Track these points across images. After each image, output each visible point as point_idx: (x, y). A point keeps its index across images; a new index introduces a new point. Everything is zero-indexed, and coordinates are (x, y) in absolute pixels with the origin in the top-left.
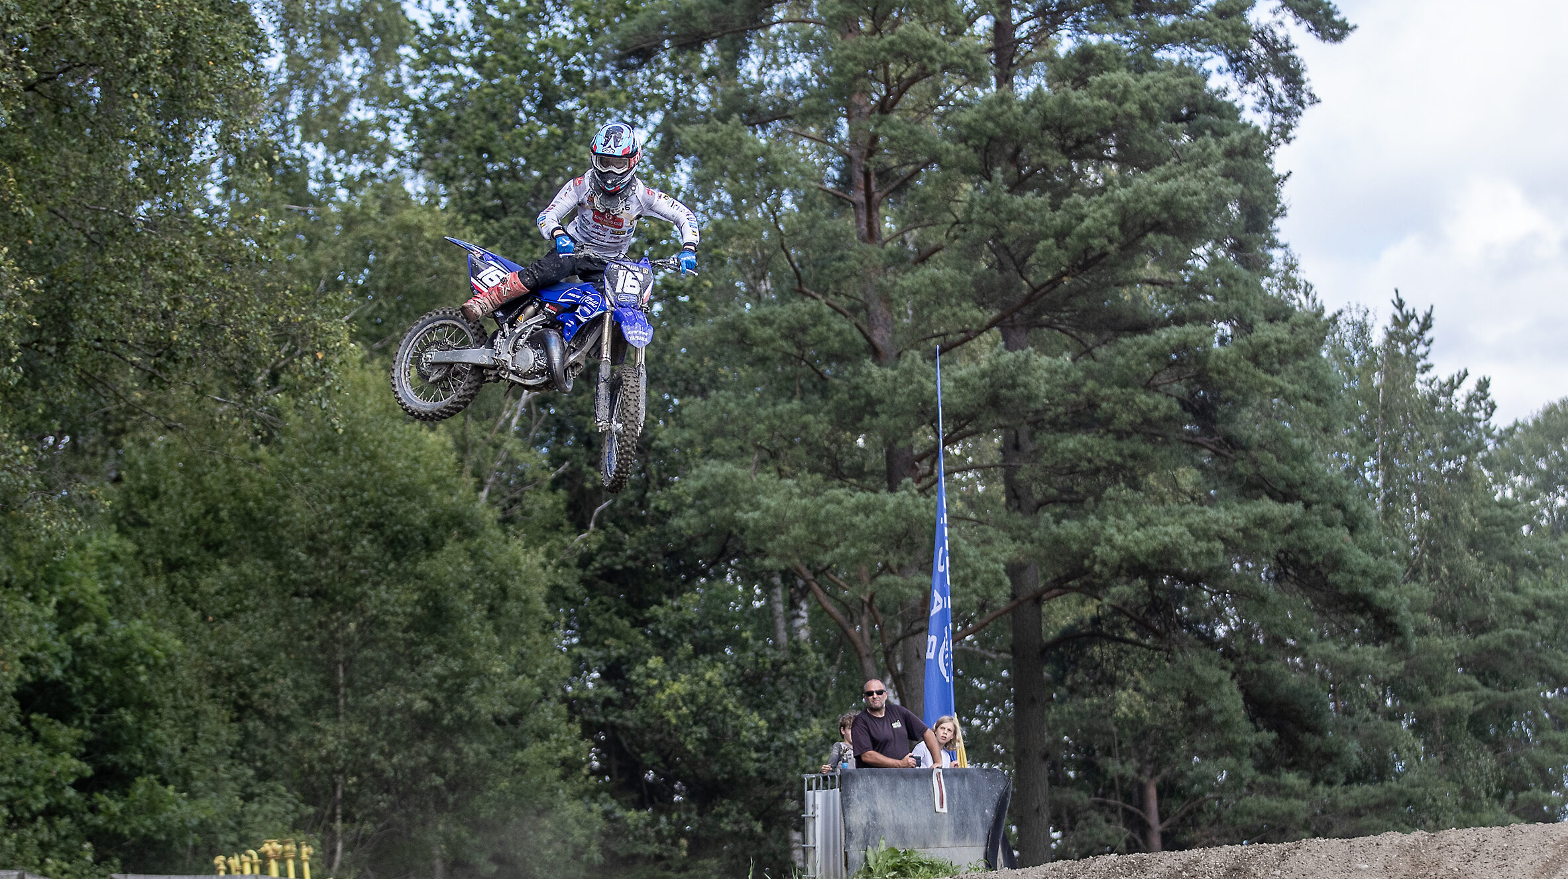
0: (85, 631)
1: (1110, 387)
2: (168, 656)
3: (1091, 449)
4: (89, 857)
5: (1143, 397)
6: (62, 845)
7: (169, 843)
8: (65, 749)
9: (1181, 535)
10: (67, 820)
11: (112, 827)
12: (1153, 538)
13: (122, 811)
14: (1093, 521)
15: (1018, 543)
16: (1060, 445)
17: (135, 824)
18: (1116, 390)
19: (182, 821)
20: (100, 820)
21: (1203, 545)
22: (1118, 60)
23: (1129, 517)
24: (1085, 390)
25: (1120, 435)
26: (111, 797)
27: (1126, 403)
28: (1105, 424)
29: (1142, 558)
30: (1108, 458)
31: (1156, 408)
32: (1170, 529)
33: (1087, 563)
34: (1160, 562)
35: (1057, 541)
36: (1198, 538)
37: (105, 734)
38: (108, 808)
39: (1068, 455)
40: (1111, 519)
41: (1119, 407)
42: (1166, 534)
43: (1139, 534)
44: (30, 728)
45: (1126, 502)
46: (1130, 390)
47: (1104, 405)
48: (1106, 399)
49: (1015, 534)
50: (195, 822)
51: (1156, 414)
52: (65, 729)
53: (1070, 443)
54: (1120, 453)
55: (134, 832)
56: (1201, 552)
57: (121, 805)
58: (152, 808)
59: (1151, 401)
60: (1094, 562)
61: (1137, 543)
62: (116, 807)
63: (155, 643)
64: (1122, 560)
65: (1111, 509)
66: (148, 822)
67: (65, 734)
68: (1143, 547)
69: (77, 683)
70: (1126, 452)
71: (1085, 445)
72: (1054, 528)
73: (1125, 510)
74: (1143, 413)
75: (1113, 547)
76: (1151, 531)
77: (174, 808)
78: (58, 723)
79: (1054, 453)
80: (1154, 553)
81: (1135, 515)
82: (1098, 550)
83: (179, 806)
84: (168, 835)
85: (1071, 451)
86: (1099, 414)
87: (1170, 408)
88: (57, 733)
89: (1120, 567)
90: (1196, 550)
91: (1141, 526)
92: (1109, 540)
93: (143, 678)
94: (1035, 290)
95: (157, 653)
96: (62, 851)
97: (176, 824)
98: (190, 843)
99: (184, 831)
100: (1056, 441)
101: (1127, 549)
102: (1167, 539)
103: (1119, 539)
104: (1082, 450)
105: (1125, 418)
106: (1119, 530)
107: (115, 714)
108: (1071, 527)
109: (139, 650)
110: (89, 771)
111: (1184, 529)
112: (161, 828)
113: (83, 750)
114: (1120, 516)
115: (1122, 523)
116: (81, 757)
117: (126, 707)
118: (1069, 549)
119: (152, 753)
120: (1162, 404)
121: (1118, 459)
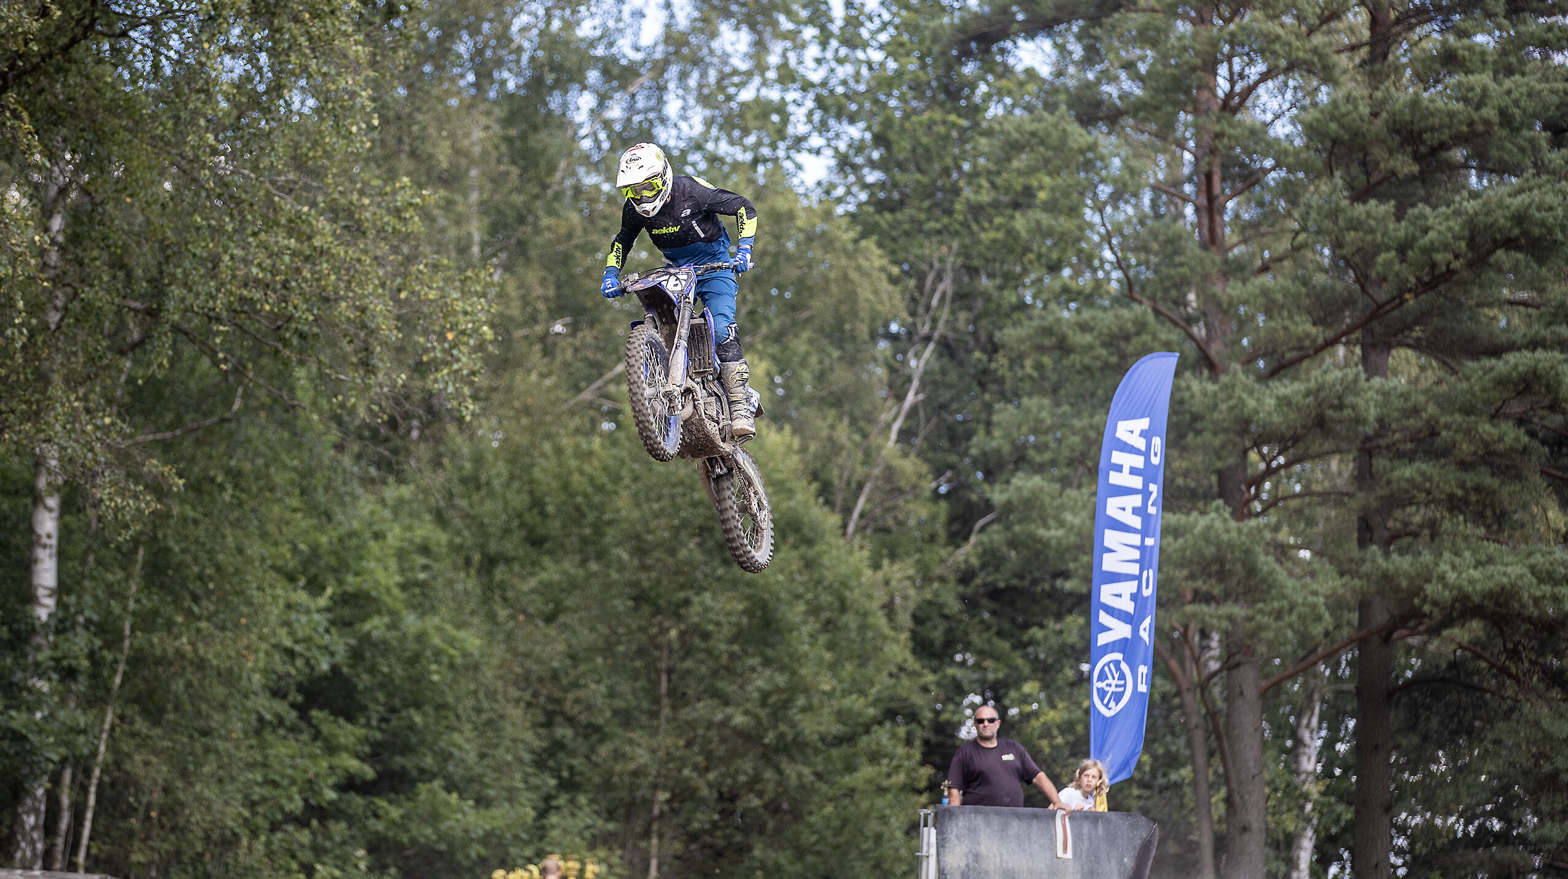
0: (375, 626)
1: (1452, 413)
2: (465, 655)
3: (1430, 479)
4: (362, 865)
5: (1487, 427)
6: (338, 852)
7: (451, 852)
8: (345, 749)
9: (1522, 576)
10: (343, 825)
11: (391, 834)
12: (1492, 577)
13: (402, 817)
14: (1427, 557)
15: (1346, 578)
16: (1396, 474)
17: (414, 832)
18: (1458, 418)
19: (466, 831)
20: (380, 826)
21: (1547, 589)
22: (1484, 62)
23: (1467, 554)
24: (1424, 415)
25: (1464, 466)
26: (390, 802)
27: (1468, 432)
28: (1445, 452)
29: (1477, 599)
30: (1448, 489)
31: (1501, 439)
32: (1509, 570)
33: (1416, 601)
34: (1497, 604)
35: (1386, 577)
36: (1541, 581)
37: (395, 735)
38: (387, 813)
39: (1404, 485)
40: (1447, 555)
41: (1459, 437)
42: (1505, 574)
43: (1476, 574)
44: (311, 726)
45: (1466, 538)
46: (1473, 418)
47: (1444, 433)
48: (1448, 427)
49: (1346, 567)
50: (480, 832)
51: (1501, 447)
52: (349, 727)
53: (1407, 471)
54: (1462, 485)
55: (413, 841)
56: (1544, 597)
57: (401, 811)
58: (434, 817)
59: (1495, 432)
60: (1424, 600)
61: (1471, 582)
62: (395, 813)
63: (451, 641)
64: (1455, 600)
65: (1448, 544)
66: (428, 831)
67: (347, 733)
68: (1478, 587)
69: (365, 680)
70: (1469, 484)
71: (1423, 474)
72: (1380, 561)
73: (1463, 546)
74: (1486, 445)
75: (1445, 586)
76: (1490, 569)
77: (459, 816)
78: (341, 721)
79: (1389, 482)
80: (1490, 595)
81: (1474, 552)
82: (1429, 589)
83: (464, 814)
84: (451, 845)
85: (1408, 480)
86: (1439, 442)
87: (1517, 439)
88: (339, 732)
89: (1453, 607)
90: (1538, 593)
91: (1478, 564)
92: (1442, 578)
93: (435, 678)
94: (1380, 307)
95: (452, 651)
96: (337, 857)
97: (459, 833)
98: (473, 854)
99: (468, 839)
100: (1393, 469)
101: (1460, 589)
102: (1505, 580)
103: (1452, 577)
104: (1419, 479)
105: (1466, 448)
106: (1454, 567)
107: (404, 714)
108: (1401, 563)
109: (434, 647)
110: (369, 772)
111: (1525, 570)
112: (441, 838)
113: (367, 749)
114: (1456, 554)
115: (1457, 560)
116: (362, 759)
117: (418, 706)
118: (1399, 585)
119: (445, 757)
120: (1510, 434)
121: (1460, 493)
